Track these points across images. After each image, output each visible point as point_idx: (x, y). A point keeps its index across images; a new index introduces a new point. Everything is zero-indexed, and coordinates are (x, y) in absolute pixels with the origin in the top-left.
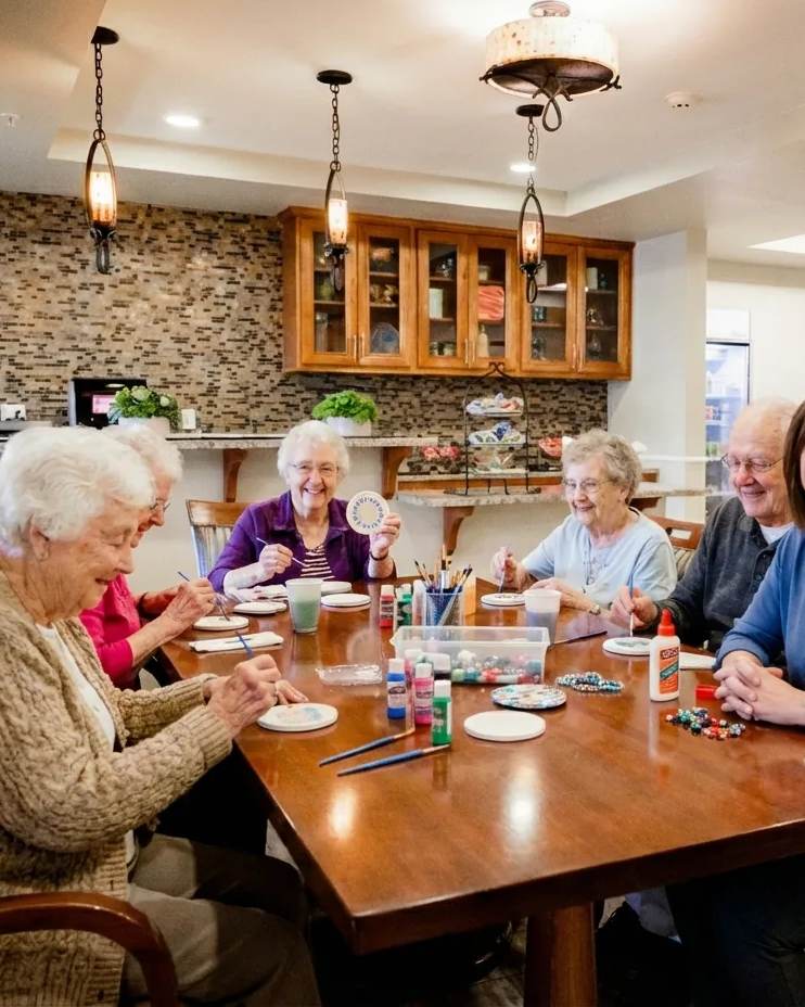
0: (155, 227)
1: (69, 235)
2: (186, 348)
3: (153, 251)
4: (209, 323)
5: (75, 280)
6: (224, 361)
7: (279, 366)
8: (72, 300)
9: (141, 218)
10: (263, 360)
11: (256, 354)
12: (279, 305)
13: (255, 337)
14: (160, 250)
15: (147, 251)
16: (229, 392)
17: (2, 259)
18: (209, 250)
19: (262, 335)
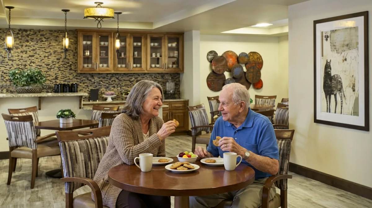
0: (41, 35)
1: (18, 39)
2: (49, 67)
3: (41, 41)
4: (56, 60)
5: (19, 50)
6: (60, 70)
7: (75, 71)
8: (18, 56)
9: (38, 33)
10: (71, 69)
11: (69, 68)
12: (76, 54)
13: (68, 63)
14: (42, 41)
15: (39, 42)
16: (61, 78)
17: (1, 46)
18: (56, 40)
19: (71, 63)
